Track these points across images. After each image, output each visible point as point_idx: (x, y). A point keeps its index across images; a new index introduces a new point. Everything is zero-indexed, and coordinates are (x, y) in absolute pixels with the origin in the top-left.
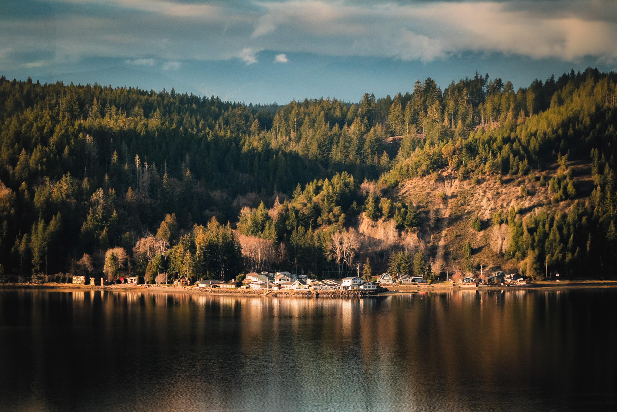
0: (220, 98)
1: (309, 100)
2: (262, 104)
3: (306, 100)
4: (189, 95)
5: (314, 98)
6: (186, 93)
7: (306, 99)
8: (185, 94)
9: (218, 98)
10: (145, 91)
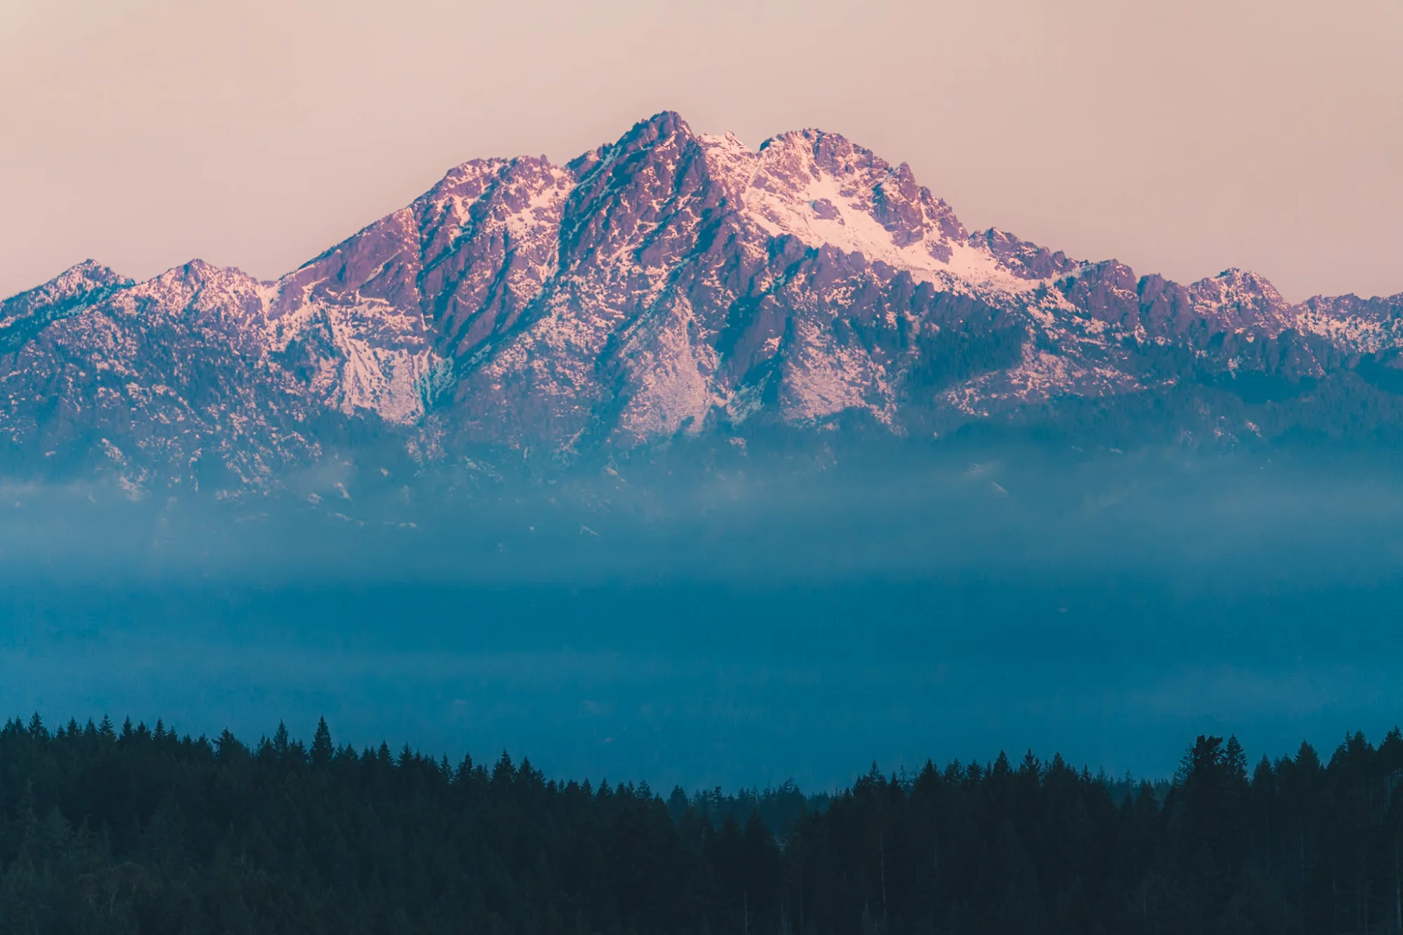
0: (535, 766)
1: (941, 768)
2: (730, 791)
3: (930, 769)
4: (396, 754)
5: (965, 763)
6: (384, 747)
7: (929, 764)
8: (377, 748)
9: (526, 765)
10: (195, 738)
